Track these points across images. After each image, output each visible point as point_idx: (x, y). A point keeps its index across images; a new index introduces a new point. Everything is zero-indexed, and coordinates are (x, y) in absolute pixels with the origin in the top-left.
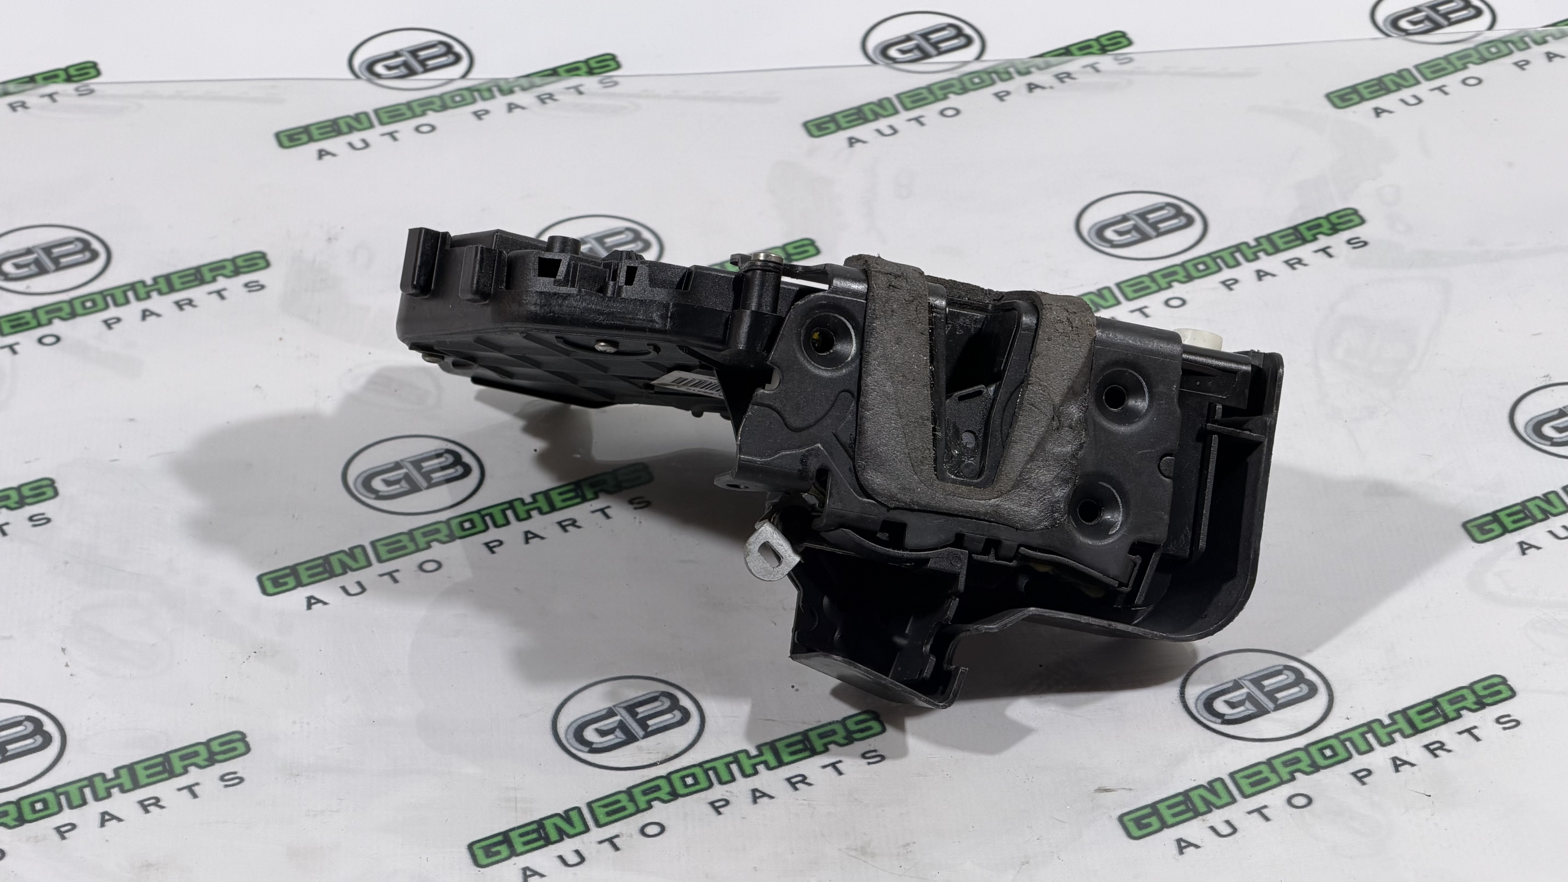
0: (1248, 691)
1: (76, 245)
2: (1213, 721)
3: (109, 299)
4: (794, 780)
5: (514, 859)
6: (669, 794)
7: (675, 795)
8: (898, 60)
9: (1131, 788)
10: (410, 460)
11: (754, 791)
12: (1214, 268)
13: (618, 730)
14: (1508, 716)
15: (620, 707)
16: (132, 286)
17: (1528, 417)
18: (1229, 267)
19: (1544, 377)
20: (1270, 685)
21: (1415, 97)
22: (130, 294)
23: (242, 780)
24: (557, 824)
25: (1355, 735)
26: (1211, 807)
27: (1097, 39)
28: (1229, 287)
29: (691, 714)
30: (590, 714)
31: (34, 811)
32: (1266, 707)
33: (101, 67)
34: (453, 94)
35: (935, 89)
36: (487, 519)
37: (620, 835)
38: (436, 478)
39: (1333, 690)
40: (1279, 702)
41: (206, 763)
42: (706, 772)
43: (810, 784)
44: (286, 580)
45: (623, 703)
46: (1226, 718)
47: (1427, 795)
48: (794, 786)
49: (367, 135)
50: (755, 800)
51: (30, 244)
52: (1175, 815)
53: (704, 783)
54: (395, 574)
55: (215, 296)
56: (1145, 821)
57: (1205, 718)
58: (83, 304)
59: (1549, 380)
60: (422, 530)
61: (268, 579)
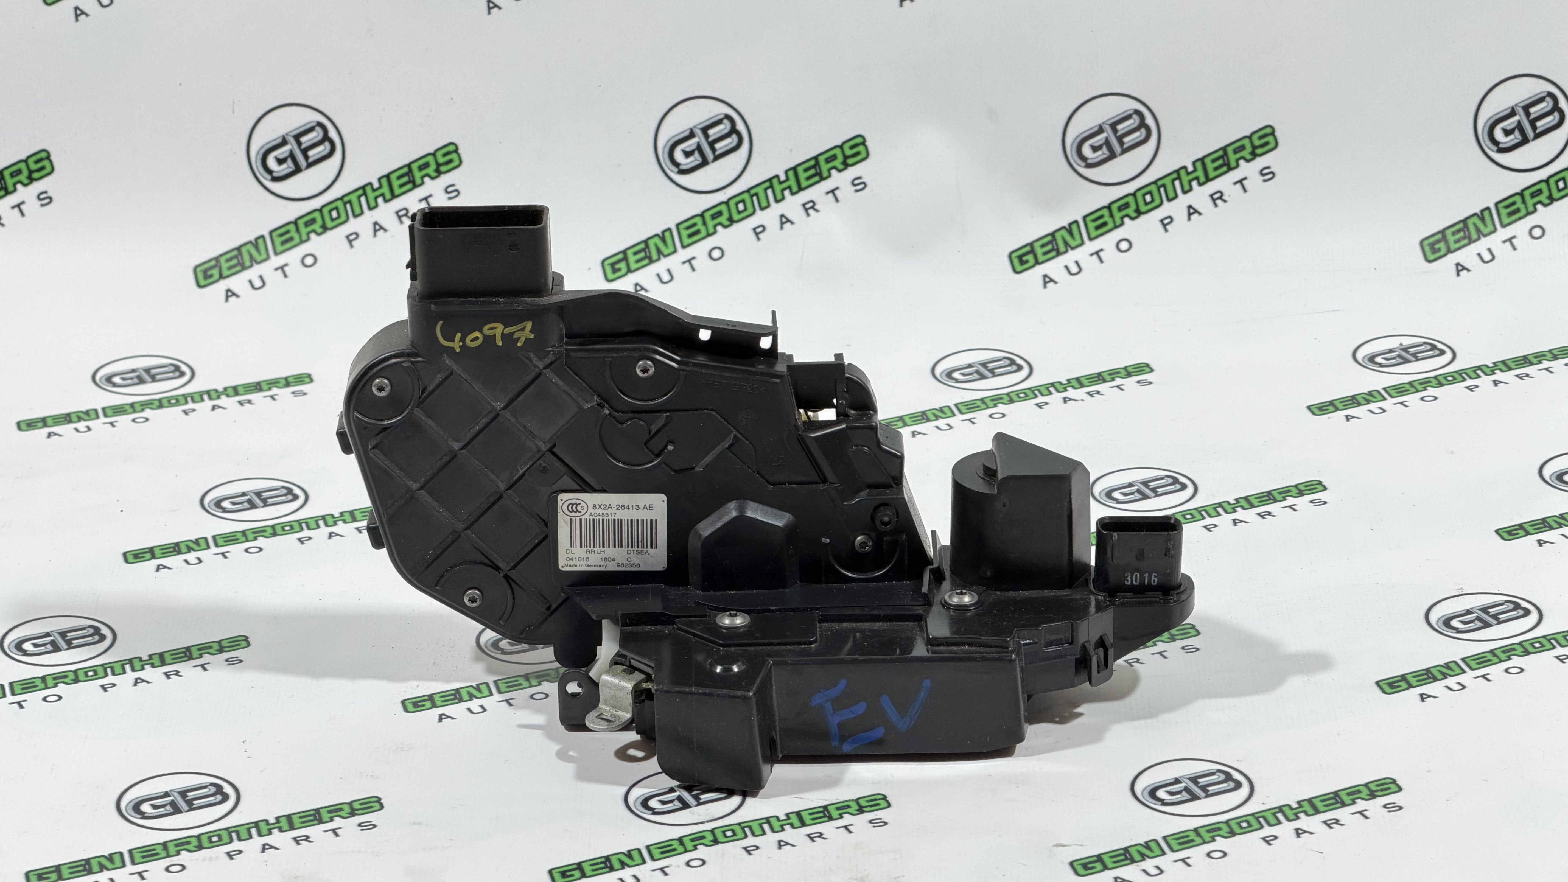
0: (1186, 785)
1: (282, 491)
2: (1155, 803)
3: (304, 525)
4: (813, 836)
6: (712, 841)
7: (716, 842)
9: (1082, 844)
11: (779, 842)
12: (1199, 517)
13: (676, 801)
14: (1394, 803)
16: (323, 518)
17: (1440, 615)
18: (1211, 516)
19: (1458, 588)
20: (1203, 782)
21: (1380, 408)
22: (321, 523)
23: (374, 826)
24: (621, 859)
25: (1268, 815)
26: (1145, 857)
27: (1125, 368)
28: (1209, 528)
30: (655, 791)
31: (211, 842)
32: (1199, 795)
33: (314, 377)
35: (987, 400)
37: (670, 866)
39: (1254, 785)
40: (1209, 793)
41: (348, 815)
42: (743, 828)
43: (825, 839)
44: (424, 703)
46: (1165, 801)
47: (1320, 853)
48: (812, 839)
50: (780, 848)
51: (245, 490)
52: (1115, 862)
53: (740, 836)
54: (511, 701)
56: (1090, 865)
57: (1148, 801)
58: (283, 528)
59: (1463, 591)
60: (535, 674)
61: (410, 703)
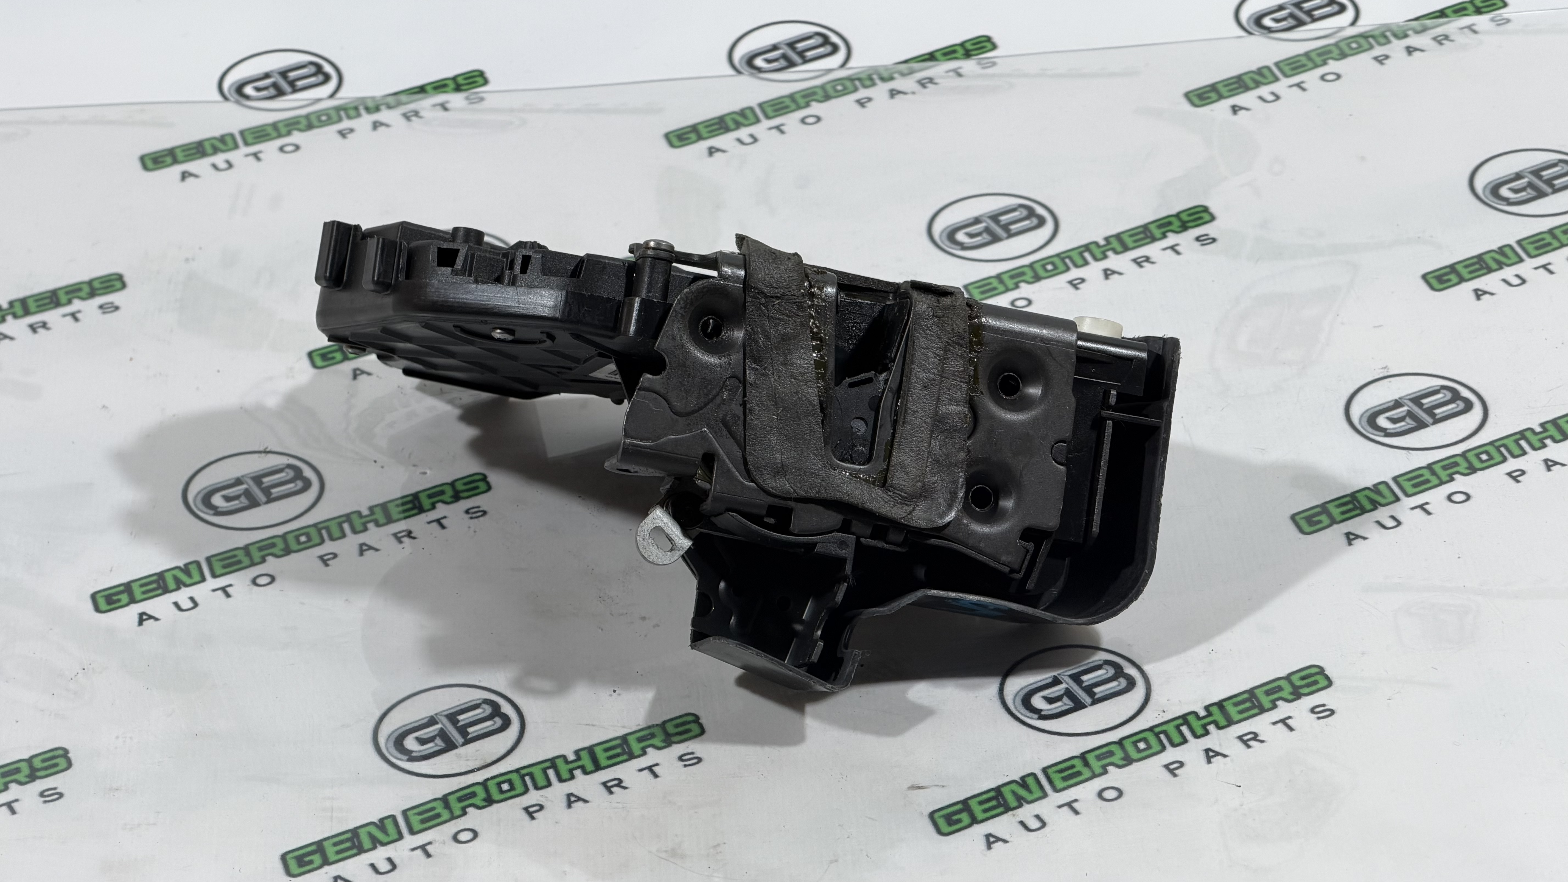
0: (1067, 686)
2: (1030, 716)
4: (609, 784)
5: (326, 868)
6: (485, 800)
7: (489, 801)
8: (764, 70)
9: (944, 784)
10: (252, 475)
11: (569, 795)
12: (1061, 267)
13: (438, 738)
14: (1324, 705)
15: (442, 715)
17: (1363, 409)
18: (1076, 266)
19: (1382, 368)
20: (1089, 680)
21: (1273, 93)
23: (61, 795)
24: (372, 832)
25: (1170, 728)
26: (1022, 802)
27: (962, 45)
28: (1075, 287)
29: (512, 720)
30: (411, 723)
32: (1083, 701)
34: (319, 114)
35: (798, 97)
36: (324, 532)
37: (433, 842)
38: (275, 493)
39: (1151, 683)
41: (27, 780)
42: (522, 778)
43: (625, 788)
44: (119, 597)
45: (444, 711)
46: (1043, 713)
47: (1237, 786)
48: (609, 789)
49: (230, 156)
50: (569, 805)
52: (985, 811)
53: (519, 788)
54: (228, 589)
55: (69, 318)
56: (955, 817)
57: (1022, 714)
59: (1387, 372)
60: (258, 545)
61: (102, 597)
